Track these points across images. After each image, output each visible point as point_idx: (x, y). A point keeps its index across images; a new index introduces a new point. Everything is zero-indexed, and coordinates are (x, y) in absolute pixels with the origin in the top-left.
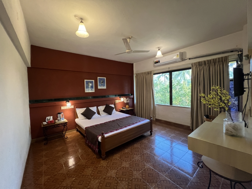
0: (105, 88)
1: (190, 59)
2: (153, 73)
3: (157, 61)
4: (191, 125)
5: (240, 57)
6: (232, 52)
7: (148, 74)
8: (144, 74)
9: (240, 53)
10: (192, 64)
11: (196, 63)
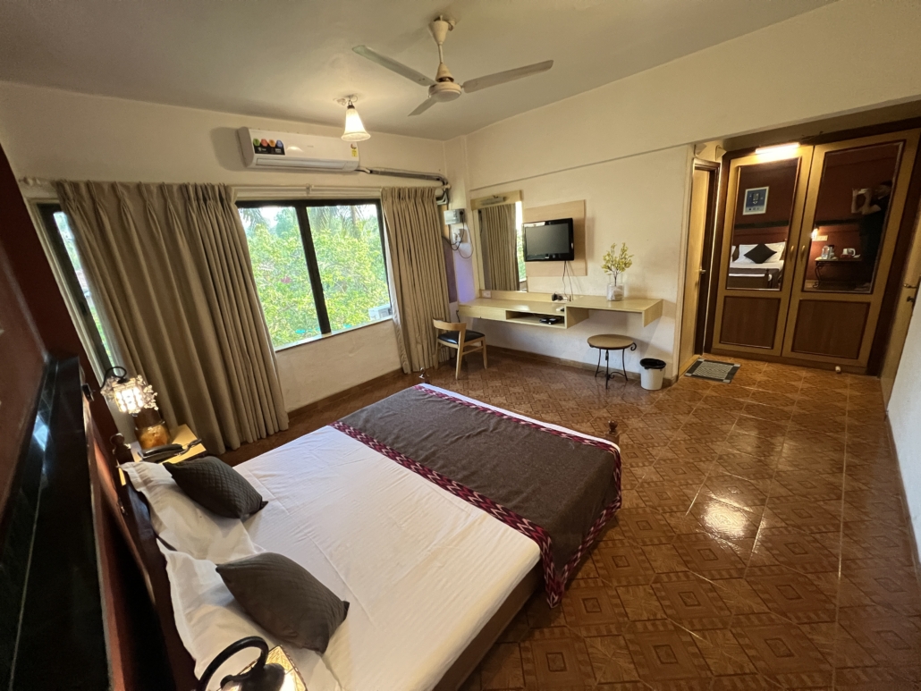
1: (371, 172)
2: (236, 199)
3: (268, 141)
4: (407, 362)
5: (447, 195)
6: (438, 180)
7: (202, 202)
8: (165, 201)
9: (448, 186)
10: (384, 189)
11: (393, 189)
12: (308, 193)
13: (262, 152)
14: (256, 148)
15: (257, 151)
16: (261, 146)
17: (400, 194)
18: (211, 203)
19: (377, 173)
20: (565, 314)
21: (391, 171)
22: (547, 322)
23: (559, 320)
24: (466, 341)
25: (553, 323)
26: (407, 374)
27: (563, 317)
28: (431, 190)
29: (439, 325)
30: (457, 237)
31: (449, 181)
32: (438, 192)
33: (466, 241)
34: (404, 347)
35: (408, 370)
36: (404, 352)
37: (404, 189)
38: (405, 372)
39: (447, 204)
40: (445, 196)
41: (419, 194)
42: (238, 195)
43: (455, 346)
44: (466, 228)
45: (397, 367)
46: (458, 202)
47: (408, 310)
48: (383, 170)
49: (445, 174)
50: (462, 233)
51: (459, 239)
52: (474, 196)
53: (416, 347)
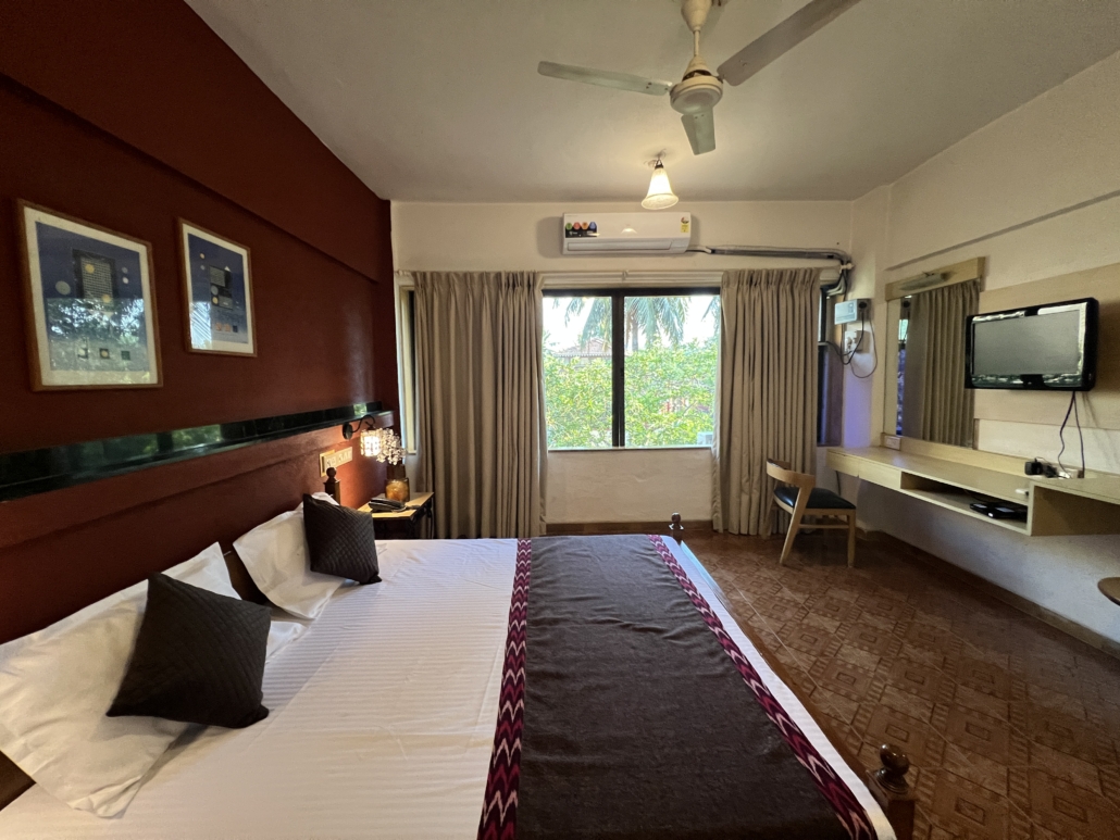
0: (247, 348)
1: (714, 252)
2: (543, 287)
3: (581, 224)
4: (720, 515)
5: (846, 279)
6: (831, 257)
7: (511, 287)
8: (483, 286)
9: (849, 266)
10: (727, 272)
11: (740, 274)
12: (624, 279)
13: (573, 236)
14: (567, 232)
15: (568, 235)
16: (573, 229)
17: (752, 279)
18: (518, 289)
19: (722, 252)
20: (1030, 504)
21: (745, 249)
22: (985, 512)
23: (1017, 514)
24: (809, 506)
25: (998, 516)
26: (716, 531)
27: (1026, 508)
28: (812, 275)
29: (773, 471)
30: (850, 343)
31: (854, 259)
32: (827, 276)
33: (868, 351)
34: (719, 492)
35: (719, 526)
36: (719, 499)
37: (760, 272)
38: (715, 528)
39: (845, 293)
40: (842, 282)
41: (786, 278)
42: (547, 282)
43: (789, 509)
44: (867, 328)
45: (705, 516)
46: (862, 289)
47: (736, 441)
48: (732, 248)
49: (847, 248)
50: (862, 335)
51: (854, 346)
52: (894, 277)
53: (740, 497)
